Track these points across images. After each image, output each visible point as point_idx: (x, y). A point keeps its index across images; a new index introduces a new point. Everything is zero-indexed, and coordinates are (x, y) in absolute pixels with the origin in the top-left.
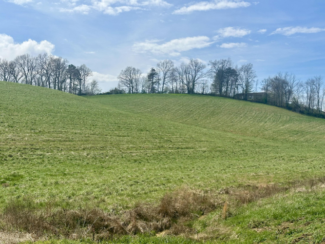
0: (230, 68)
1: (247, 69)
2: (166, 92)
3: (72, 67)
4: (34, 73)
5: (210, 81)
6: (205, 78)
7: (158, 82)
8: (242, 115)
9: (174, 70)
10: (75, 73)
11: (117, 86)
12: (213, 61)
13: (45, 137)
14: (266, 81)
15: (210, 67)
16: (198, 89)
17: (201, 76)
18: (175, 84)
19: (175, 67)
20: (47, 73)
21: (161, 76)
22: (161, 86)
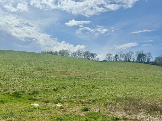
0: (143, 54)
1: (149, 54)
2: (121, 61)
4: (81, 55)
5: (136, 58)
8: (148, 69)
9: (123, 54)
10: (92, 55)
11: (105, 59)
12: (137, 51)
13: (92, 73)
14: (156, 58)
15: (136, 53)
16: (131, 60)
17: (133, 56)
18: (124, 59)
19: (124, 53)
20: (85, 55)
22: (119, 59)
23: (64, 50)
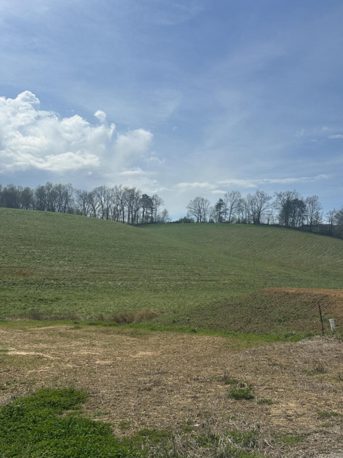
0: (297, 199)
1: (312, 201)
2: (232, 222)
3: (145, 196)
4: (110, 202)
5: (276, 213)
6: (270, 209)
7: (225, 212)
8: (302, 247)
9: (241, 200)
10: (148, 202)
11: (186, 216)
12: (279, 193)
14: (331, 213)
15: (274, 199)
16: (264, 220)
17: (268, 206)
18: (241, 214)
19: (241, 198)
20: (122, 203)
21: (229, 205)
22: (228, 216)
23: (54, 185)
